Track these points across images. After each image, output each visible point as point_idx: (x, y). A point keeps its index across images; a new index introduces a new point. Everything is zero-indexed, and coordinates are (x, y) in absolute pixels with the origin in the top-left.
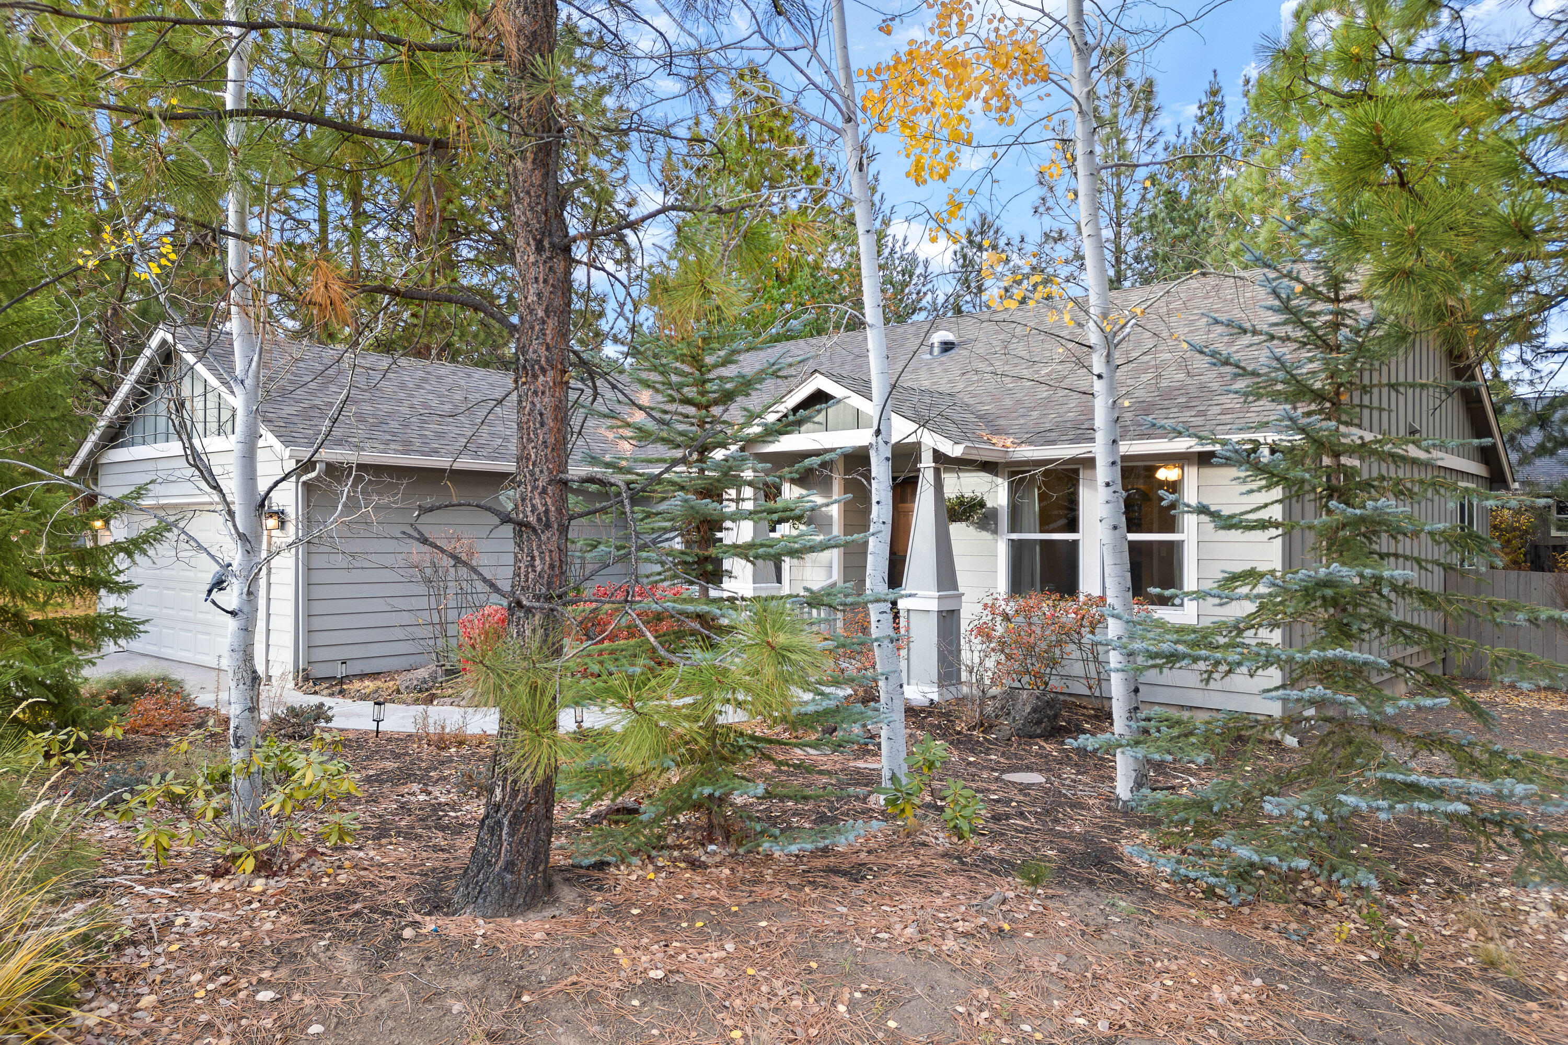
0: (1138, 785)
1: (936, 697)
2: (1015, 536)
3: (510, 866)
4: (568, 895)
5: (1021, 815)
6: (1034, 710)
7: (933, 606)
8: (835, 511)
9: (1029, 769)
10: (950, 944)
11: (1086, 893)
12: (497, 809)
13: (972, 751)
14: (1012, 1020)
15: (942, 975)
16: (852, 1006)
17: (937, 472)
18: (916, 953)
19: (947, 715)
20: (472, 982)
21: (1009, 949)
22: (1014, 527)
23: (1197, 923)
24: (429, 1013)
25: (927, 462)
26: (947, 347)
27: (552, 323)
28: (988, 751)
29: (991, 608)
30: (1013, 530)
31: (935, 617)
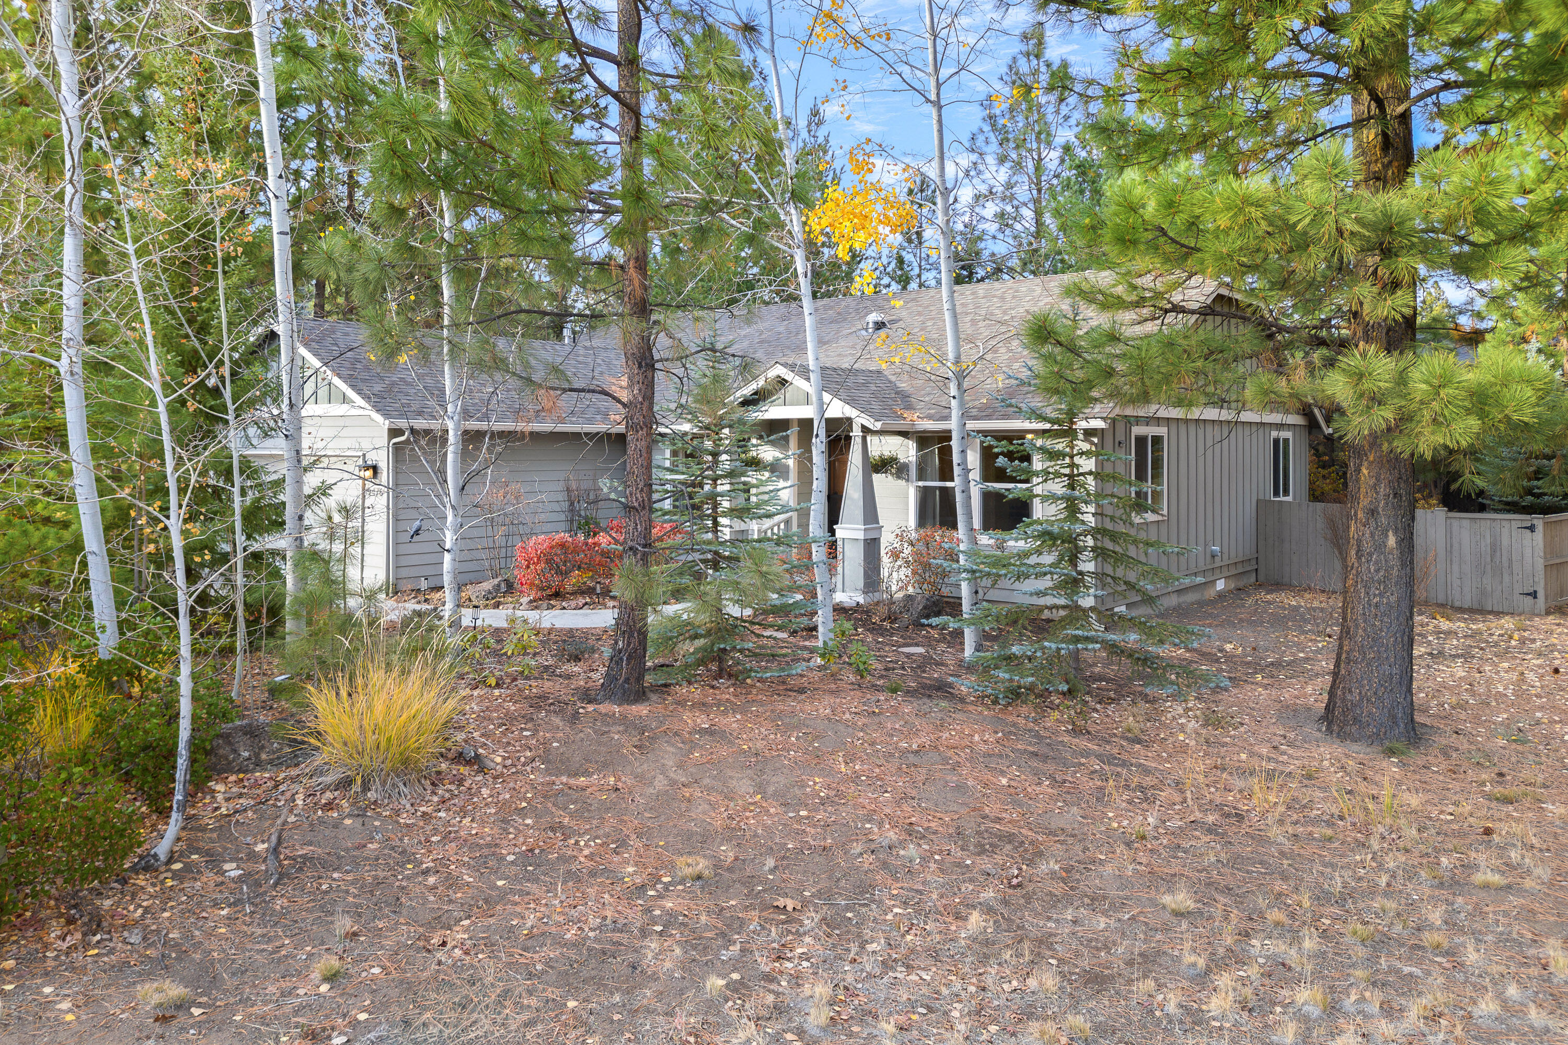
0: (977, 650)
1: (862, 601)
2: (921, 484)
3: (627, 680)
4: (654, 697)
5: (903, 668)
6: (925, 608)
7: (861, 535)
8: (791, 462)
9: (917, 645)
10: (847, 716)
11: (926, 700)
12: (620, 651)
13: (882, 635)
14: (872, 744)
15: (841, 728)
16: (798, 738)
17: (864, 439)
18: (829, 720)
19: (867, 612)
20: (621, 728)
21: (876, 719)
22: (921, 476)
23: (981, 713)
24: (604, 738)
25: (856, 432)
26: (879, 326)
27: (646, 404)
28: (892, 635)
29: (900, 537)
30: (920, 478)
31: (861, 546)
